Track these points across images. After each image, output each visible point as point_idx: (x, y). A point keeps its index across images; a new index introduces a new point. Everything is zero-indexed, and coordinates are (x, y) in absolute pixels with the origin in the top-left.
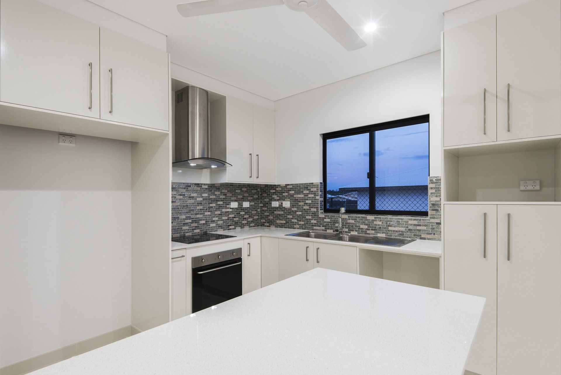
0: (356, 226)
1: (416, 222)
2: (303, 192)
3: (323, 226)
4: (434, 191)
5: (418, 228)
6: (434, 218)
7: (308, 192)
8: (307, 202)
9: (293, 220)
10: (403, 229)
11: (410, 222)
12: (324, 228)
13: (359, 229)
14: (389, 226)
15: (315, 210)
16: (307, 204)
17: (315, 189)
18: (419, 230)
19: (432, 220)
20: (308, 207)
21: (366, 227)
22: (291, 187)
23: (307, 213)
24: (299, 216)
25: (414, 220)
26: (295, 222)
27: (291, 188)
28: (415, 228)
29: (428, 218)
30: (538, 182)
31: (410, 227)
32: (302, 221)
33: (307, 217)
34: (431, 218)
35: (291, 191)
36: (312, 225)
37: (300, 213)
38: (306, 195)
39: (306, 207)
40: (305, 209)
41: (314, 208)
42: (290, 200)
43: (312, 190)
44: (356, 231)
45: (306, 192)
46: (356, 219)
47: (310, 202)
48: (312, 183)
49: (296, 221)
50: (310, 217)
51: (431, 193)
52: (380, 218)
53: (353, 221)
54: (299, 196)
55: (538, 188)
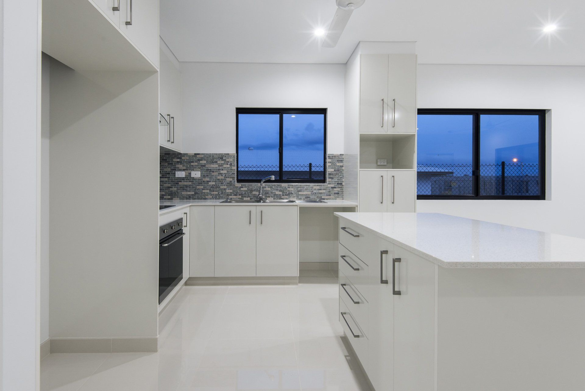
0: (272, 193)
1: (318, 187)
2: (217, 162)
3: (239, 195)
4: (330, 164)
5: (320, 191)
6: (330, 184)
7: (223, 162)
8: (222, 172)
9: (204, 191)
10: (309, 193)
11: (315, 187)
12: (240, 197)
13: (275, 195)
14: (299, 191)
15: (231, 179)
16: (221, 174)
17: (231, 160)
18: (321, 193)
19: (329, 186)
20: (223, 178)
21: (281, 193)
22: (202, 156)
23: (221, 183)
24: (212, 187)
25: (317, 185)
26: (207, 193)
27: (202, 158)
28: (318, 192)
29: (325, 184)
30: (386, 160)
31: (315, 191)
32: (216, 191)
33: (222, 187)
34: (329, 184)
35: (202, 160)
36: (227, 195)
37: (214, 183)
38: (221, 165)
39: (220, 177)
40: (218, 179)
41: (230, 178)
42: (201, 170)
43: (227, 160)
44: (272, 197)
45: (220, 162)
46: (272, 187)
47: (225, 172)
48: (228, 154)
49: (208, 191)
50: (225, 187)
51: (329, 166)
52: (293, 185)
53: (269, 189)
54: (212, 166)
55: (385, 164)
